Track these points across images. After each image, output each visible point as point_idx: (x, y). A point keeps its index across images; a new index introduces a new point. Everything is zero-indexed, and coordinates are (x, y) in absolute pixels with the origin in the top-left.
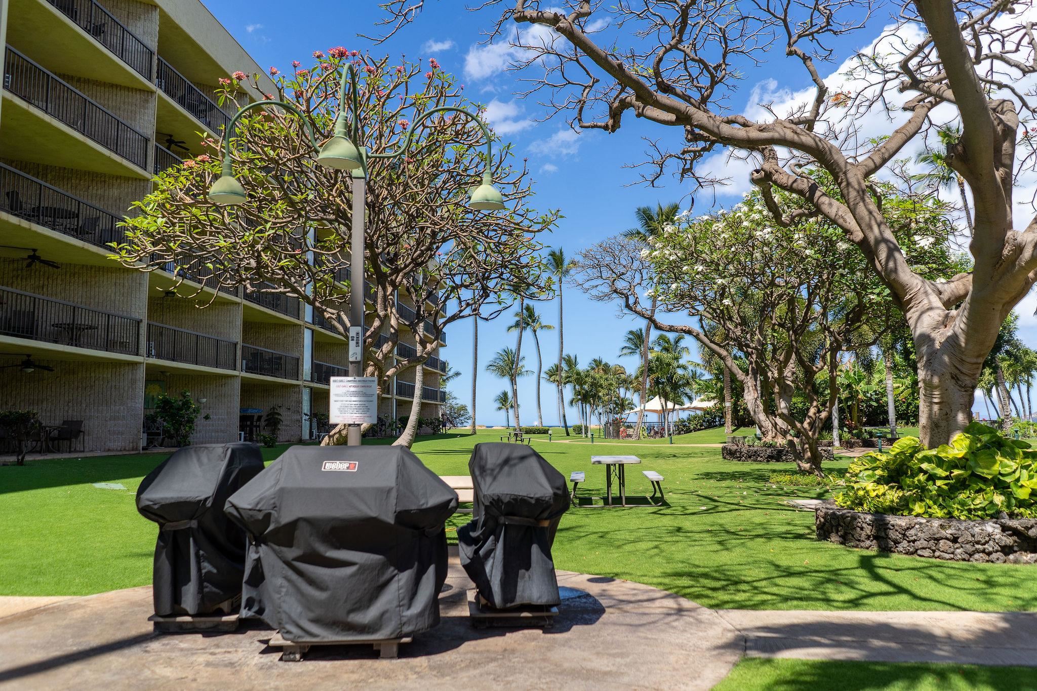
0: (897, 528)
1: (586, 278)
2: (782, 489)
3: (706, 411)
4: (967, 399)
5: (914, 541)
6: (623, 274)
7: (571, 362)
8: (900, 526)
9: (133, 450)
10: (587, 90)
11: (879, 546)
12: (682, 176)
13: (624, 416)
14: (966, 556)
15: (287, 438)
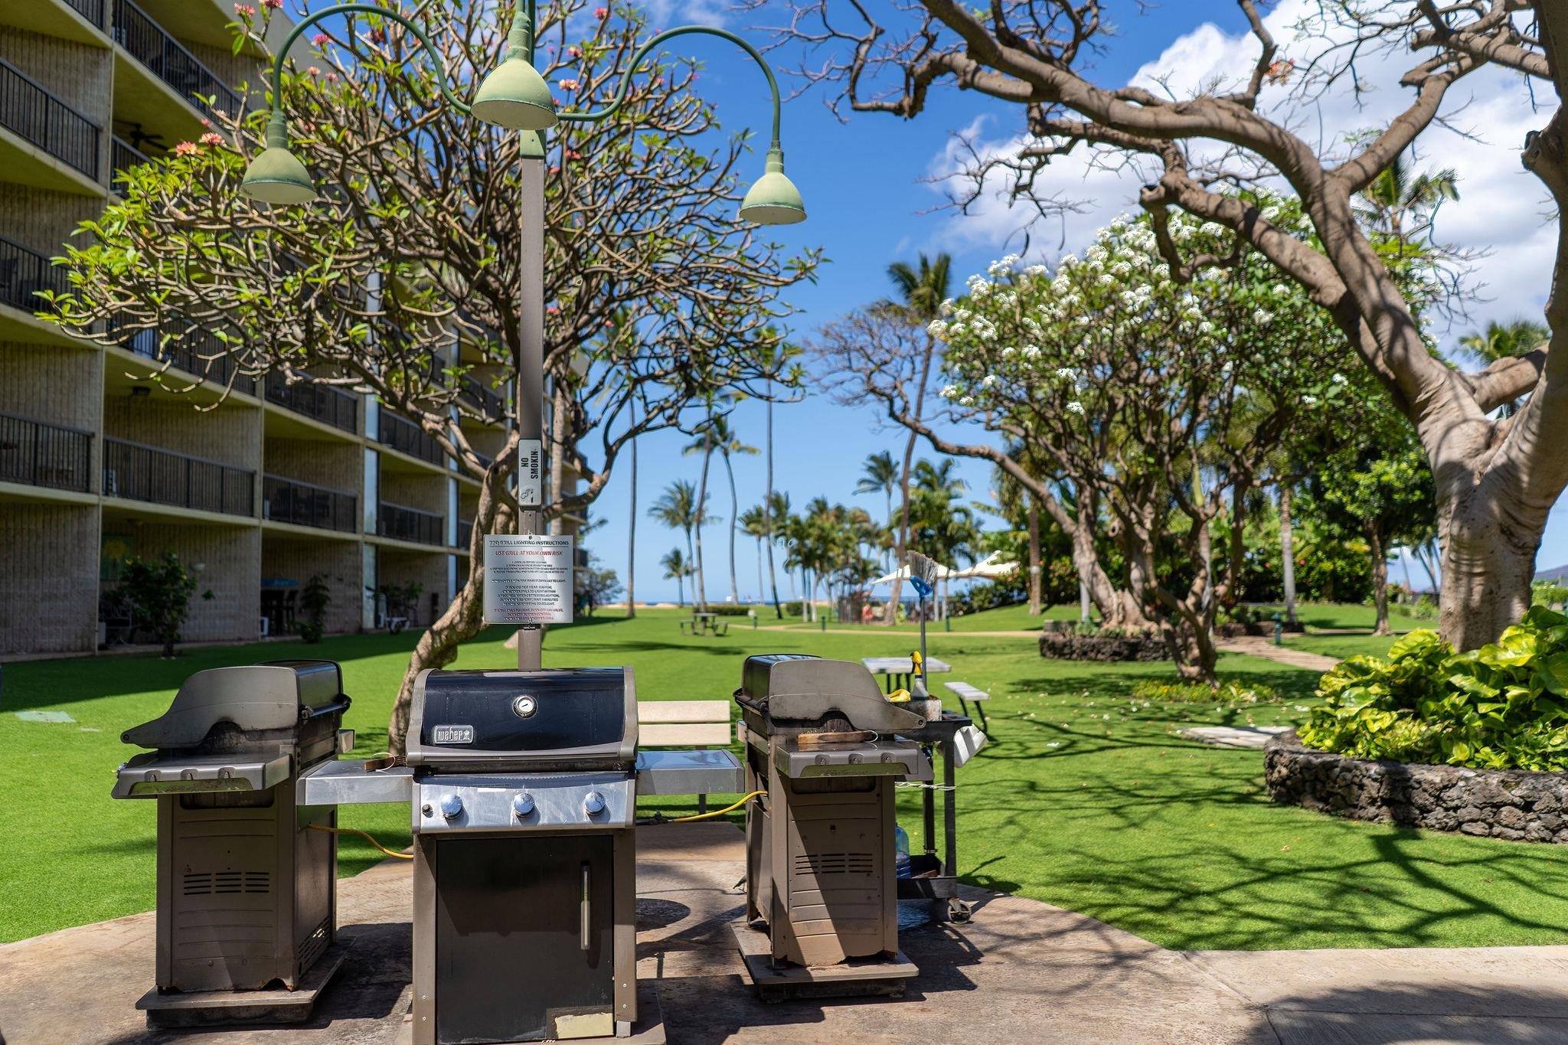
0: (1425, 786)
1: (826, 369)
2: (1161, 709)
3: (999, 581)
4: (1525, 568)
5: (1456, 809)
6: (885, 363)
7: (779, 504)
8: (1431, 783)
9: (82, 650)
10: (864, 49)
11: (1394, 816)
12: (1014, 196)
13: (867, 587)
14: (1545, 834)
15: (338, 627)
